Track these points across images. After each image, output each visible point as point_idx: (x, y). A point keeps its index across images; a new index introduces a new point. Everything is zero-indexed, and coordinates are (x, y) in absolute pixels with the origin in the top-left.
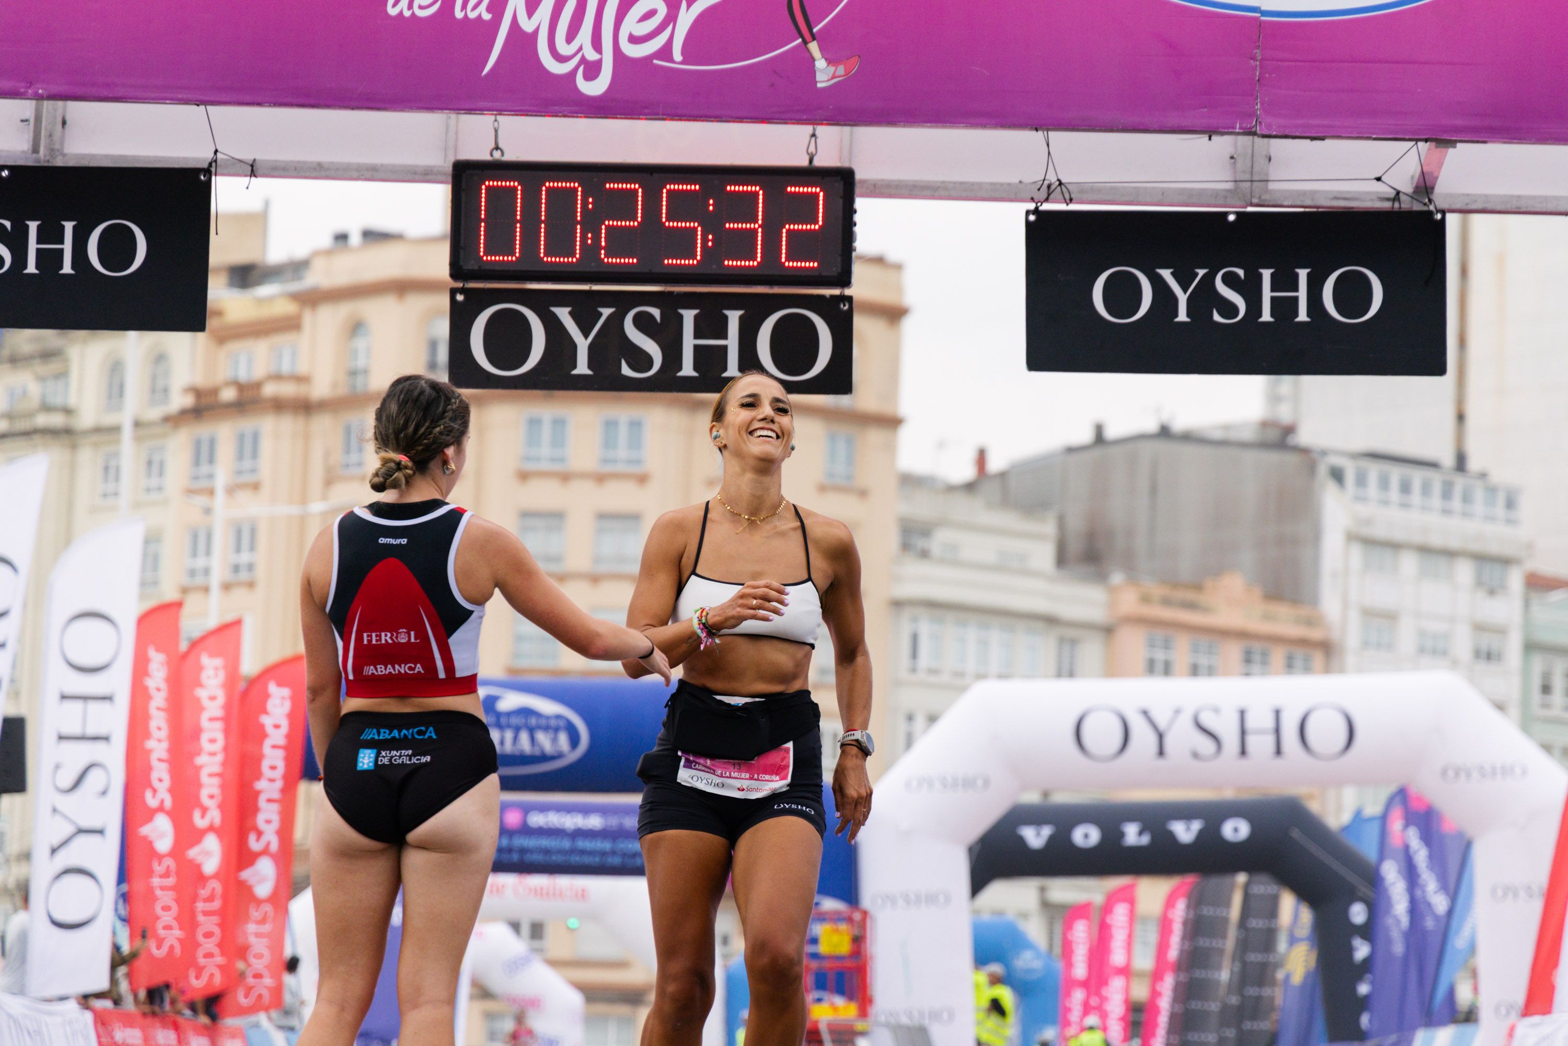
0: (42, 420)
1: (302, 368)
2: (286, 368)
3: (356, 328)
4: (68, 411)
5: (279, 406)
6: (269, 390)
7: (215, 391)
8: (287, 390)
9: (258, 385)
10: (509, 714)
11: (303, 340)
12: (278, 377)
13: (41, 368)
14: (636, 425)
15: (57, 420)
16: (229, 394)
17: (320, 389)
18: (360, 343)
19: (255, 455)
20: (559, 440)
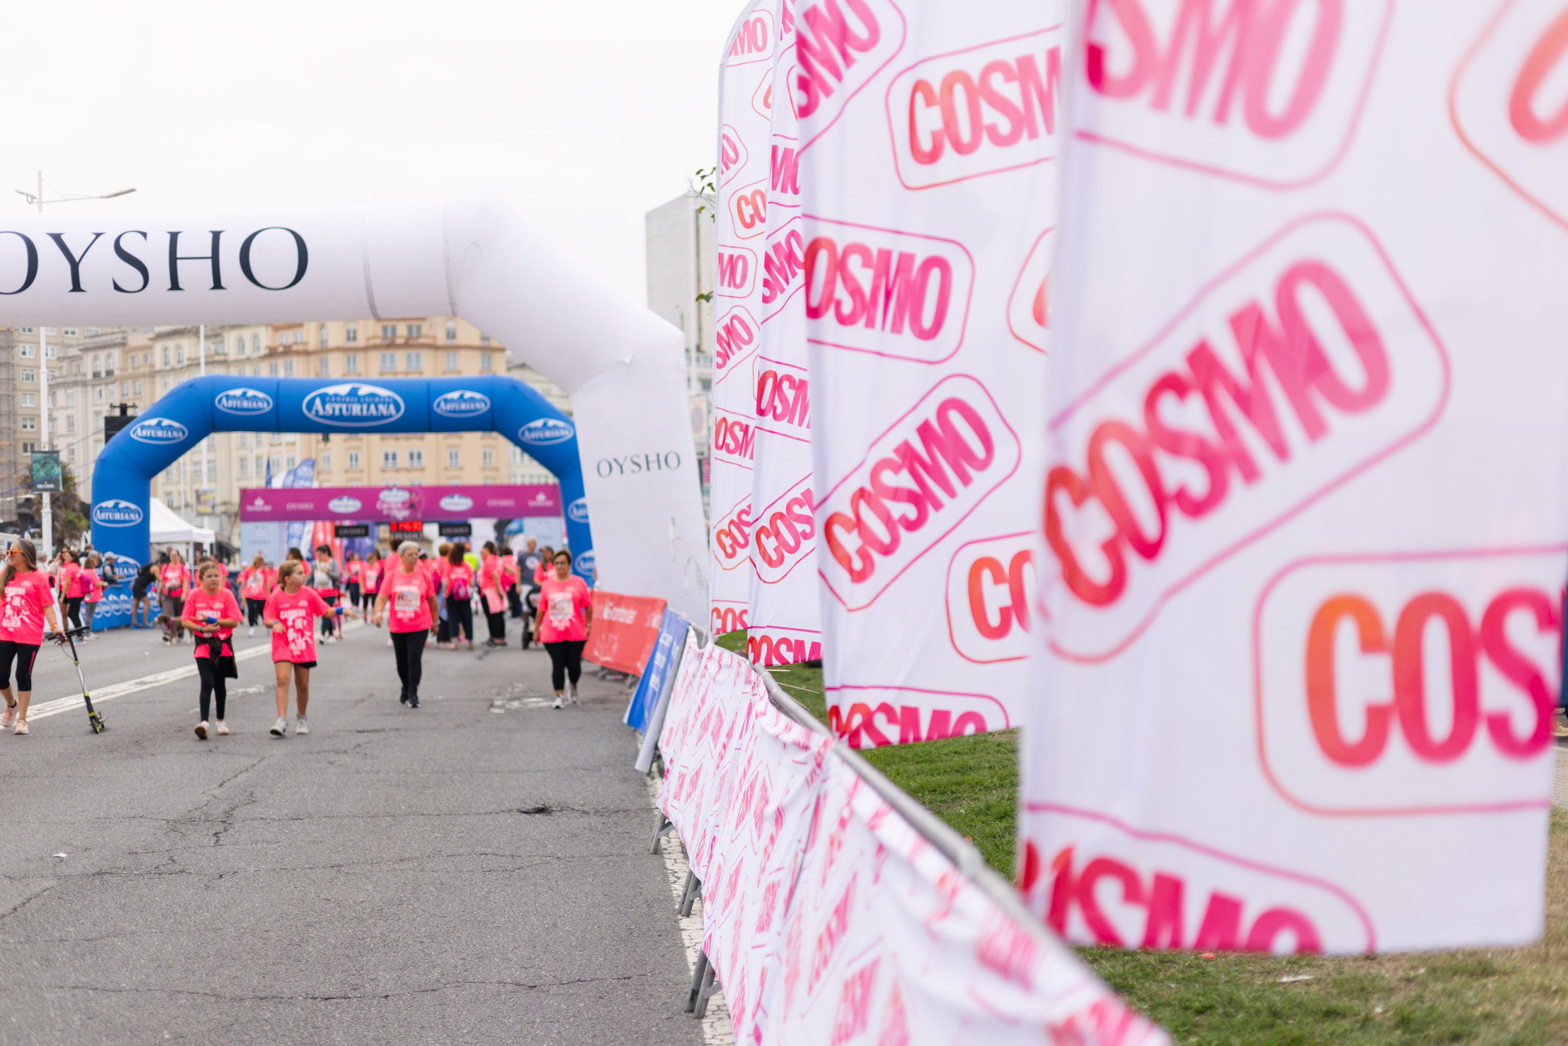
0: (217, 358)
1: (305, 339)
2: (299, 340)
3: (322, 327)
4: (225, 355)
5: (298, 353)
6: (294, 348)
7: (276, 348)
8: (300, 348)
9: (290, 346)
10: (365, 397)
11: (305, 330)
12: (296, 343)
13: (214, 340)
14: (418, 356)
15: (221, 358)
16: (280, 349)
17: (312, 346)
18: (324, 331)
19: (291, 369)
20: (392, 361)
